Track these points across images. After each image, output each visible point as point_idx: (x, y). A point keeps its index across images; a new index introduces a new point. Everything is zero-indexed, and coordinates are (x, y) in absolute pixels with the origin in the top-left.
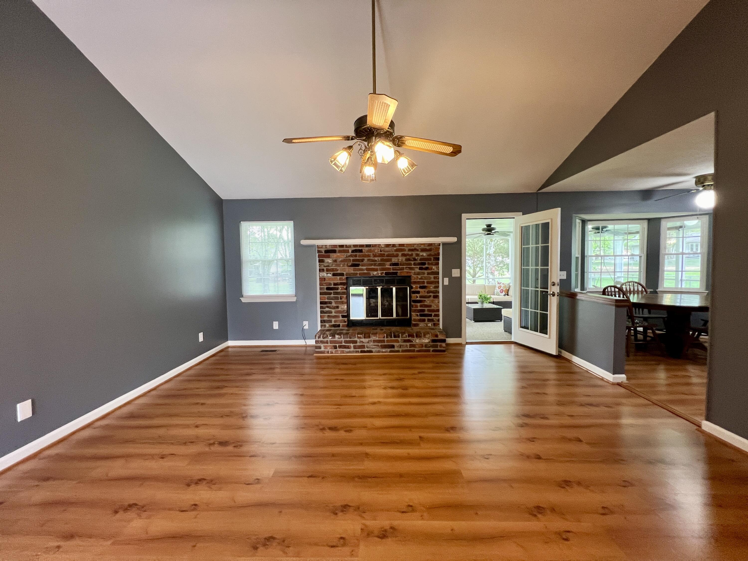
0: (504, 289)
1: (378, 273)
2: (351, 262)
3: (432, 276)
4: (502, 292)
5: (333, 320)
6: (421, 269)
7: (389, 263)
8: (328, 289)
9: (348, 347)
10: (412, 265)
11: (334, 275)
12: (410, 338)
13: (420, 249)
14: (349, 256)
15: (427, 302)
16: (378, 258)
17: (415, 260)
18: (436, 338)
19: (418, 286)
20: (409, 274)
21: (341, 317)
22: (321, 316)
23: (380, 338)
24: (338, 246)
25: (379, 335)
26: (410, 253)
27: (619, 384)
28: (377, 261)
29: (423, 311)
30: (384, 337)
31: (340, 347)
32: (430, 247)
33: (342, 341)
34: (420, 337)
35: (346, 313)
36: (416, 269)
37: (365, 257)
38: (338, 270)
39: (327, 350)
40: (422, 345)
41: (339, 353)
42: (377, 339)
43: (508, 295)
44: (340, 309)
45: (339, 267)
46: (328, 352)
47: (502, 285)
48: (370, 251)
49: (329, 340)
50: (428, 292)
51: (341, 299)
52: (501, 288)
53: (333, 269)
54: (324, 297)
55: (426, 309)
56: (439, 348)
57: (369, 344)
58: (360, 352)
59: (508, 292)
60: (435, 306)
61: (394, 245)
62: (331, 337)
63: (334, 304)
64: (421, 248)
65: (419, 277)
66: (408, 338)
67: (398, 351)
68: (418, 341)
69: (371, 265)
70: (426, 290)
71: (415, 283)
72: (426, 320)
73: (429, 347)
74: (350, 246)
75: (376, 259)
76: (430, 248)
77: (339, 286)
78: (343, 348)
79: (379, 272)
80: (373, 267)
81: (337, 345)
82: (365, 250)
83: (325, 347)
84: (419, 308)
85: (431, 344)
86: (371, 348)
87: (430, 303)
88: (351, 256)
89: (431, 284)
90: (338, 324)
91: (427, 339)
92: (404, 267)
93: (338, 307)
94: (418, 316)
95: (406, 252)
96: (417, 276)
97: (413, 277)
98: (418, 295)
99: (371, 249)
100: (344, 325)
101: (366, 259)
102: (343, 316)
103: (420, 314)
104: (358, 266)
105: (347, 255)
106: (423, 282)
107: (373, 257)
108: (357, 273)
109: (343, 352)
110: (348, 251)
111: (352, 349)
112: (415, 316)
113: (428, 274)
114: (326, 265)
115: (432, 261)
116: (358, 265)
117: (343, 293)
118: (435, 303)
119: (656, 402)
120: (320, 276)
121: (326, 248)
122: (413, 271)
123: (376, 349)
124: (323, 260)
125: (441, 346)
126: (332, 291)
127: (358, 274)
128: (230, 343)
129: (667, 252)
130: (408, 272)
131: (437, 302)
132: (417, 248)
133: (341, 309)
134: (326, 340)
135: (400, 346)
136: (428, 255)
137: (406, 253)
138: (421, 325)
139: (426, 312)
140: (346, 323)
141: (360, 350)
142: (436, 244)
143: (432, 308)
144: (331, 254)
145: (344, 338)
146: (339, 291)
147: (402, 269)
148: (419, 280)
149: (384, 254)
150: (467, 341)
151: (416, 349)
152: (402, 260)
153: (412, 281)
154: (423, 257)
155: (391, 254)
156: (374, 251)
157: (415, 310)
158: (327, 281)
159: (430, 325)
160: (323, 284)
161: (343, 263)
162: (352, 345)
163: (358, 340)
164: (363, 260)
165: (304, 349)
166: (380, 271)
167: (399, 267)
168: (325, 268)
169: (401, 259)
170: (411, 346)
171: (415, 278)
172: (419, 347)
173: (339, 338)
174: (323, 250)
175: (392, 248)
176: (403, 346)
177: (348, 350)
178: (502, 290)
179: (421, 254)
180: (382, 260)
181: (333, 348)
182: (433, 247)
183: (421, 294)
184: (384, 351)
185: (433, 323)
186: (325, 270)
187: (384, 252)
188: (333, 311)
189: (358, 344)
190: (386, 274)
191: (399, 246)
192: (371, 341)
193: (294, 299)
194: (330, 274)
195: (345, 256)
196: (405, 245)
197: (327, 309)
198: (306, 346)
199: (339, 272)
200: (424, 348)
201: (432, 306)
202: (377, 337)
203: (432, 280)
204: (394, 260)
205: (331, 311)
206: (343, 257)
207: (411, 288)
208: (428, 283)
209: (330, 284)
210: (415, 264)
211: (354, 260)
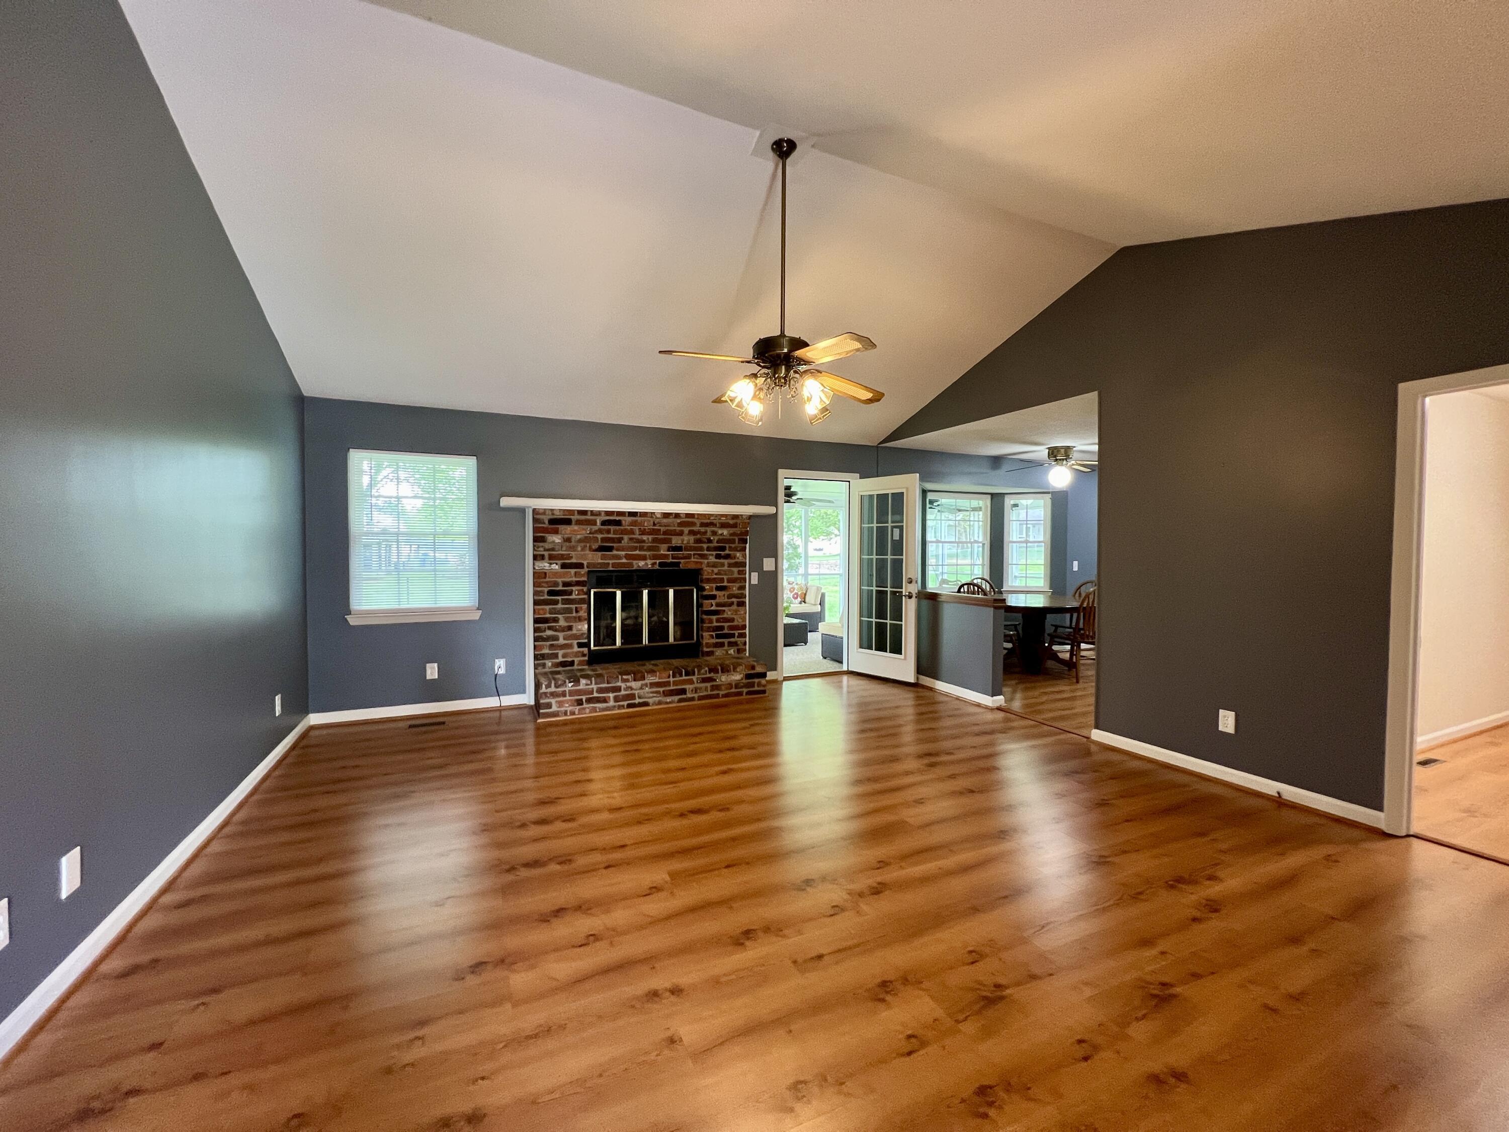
0: (799, 593)
1: (646, 564)
2: (598, 542)
3: (735, 570)
4: (796, 598)
5: (561, 653)
6: (718, 557)
7: (665, 546)
8: (551, 593)
9: (605, 700)
10: (703, 551)
11: (564, 566)
12: (712, 675)
13: (719, 523)
14: (596, 532)
15: (728, 613)
16: (648, 536)
17: (710, 541)
18: (752, 672)
19: (714, 585)
20: (698, 567)
21: (576, 646)
22: (535, 647)
23: (662, 678)
24: (576, 512)
25: (660, 673)
26: (703, 529)
27: (999, 709)
28: (647, 541)
29: (722, 628)
30: (669, 677)
31: (589, 701)
32: (734, 521)
33: (593, 689)
34: (728, 671)
35: (585, 639)
36: (711, 557)
37: (625, 534)
38: (572, 557)
39: (563, 709)
40: (730, 686)
41: (588, 711)
42: (657, 680)
43: (805, 602)
44: (574, 631)
45: (574, 551)
46: (565, 713)
47: (796, 587)
48: (634, 524)
49: (567, 689)
50: (729, 597)
51: (577, 611)
52: (794, 590)
53: (562, 555)
54: (543, 609)
55: (726, 625)
56: (756, 688)
57: (643, 691)
58: (625, 706)
59: (805, 598)
60: (740, 620)
61: (677, 515)
62: (572, 684)
63: (562, 623)
64: (721, 521)
65: (716, 570)
66: (708, 675)
67: (692, 699)
68: (724, 678)
69: (635, 549)
70: (726, 593)
71: (709, 581)
72: (726, 644)
73: (742, 687)
74: (598, 513)
75: (645, 538)
76: (732, 522)
77: (574, 588)
78: (594, 703)
79: (649, 562)
80: (637, 552)
81: (584, 698)
82: (625, 521)
83: (560, 704)
84: (715, 624)
85: (744, 681)
86: (646, 698)
87: (732, 614)
88: (600, 531)
89: (734, 582)
90: (570, 659)
91: (738, 673)
92: (691, 554)
93: (570, 628)
94: (712, 637)
95: (698, 528)
96: (711, 569)
97: (705, 570)
98: (713, 602)
99: (637, 520)
100: (584, 661)
101: (626, 538)
102: (580, 645)
103: (716, 634)
104: (611, 551)
105: (591, 529)
106: (722, 580)
107: (640, 535)
108: (608, 564)
109: (594, 710)
110: (595, 523)
111: (612, 703)
112: (708, 638)
113: (730, 565)
114: (547, 546)
115: (737, 544)
116: (610, 549)
117: (582, 601)
118: (740, 614)
119: (1042, 721)
120: (537, 568)
121: (553, 514)
122: (706, 561)
123: (655, 699)
124: (543, 537)
125: (759, 684)
126: (559, 598)
127: (611, 566)
128: (315, 719)
129: (1011, 539)
130: (697, 563)
131: (742, 612)
132: (715, 521)
133: (577, 631)
134: (560, 689)
135: (696, 690)
136: (731, 535)
137: (695, 529)
138: (717, 654)
139: (726, 631)
140: (586, 658)
141: (625, 703)
142: (744, 517)
143: (735, 623)
144: (562, 528)
145: (596, 684)
146: (573, 597)
147: (689, 557)
148: (715, 576)
149: (660, 530)
150: (784, 675)
151: (721, 693)
152: (689, 540)
153: (704, 577)
154: (723, 537)
155: (671, 531)
156: (641, 524)
157: (709, 627)
158: (549, 578)
159: (731, 652)
160: (543, 584)
161: (583, 544)
162: (611, 695)
163: (623, 685)
164: (620, 540)
165: (497, 714)
166: (651, 559)
167: (683, 554)
168: (546, 554)
169: (687, 539)
170: (714, 688)
171: (708, 573)
172: (727, 689)
173: (587, 685)
174: (546, 519)
175: (675, 520)
176: (700, 688)
177: (604, 705)
178: (797, 594)
179: (720, 532)
180: (654, 540)
181: (576, 704)
182: (739, 521)
183: (717, 600)
184: (668, 700)
185: (736, 648)
186: (547, 557)
187: (660, 526)
188: (561, 635)
189: (623, 692)
190: (661, 564)
191: (686, 517)
192: (646, 685)
193: (476, 615)
194: (557, 564)
195: (588, 532)
196: (696, 516)
197: (549, 633)
198: (501, 708)
199: (574, 561)
200: (733, 690)
201: (736, 620)
202: (656, 676)
203: (736, 575)
204: (676, 541)
205: (558, 636)
206: (584, 532)
207: (701, 589)
208: (729, 581)
209: (556, 584)
210: (708, 549)
211: (603, 540)
